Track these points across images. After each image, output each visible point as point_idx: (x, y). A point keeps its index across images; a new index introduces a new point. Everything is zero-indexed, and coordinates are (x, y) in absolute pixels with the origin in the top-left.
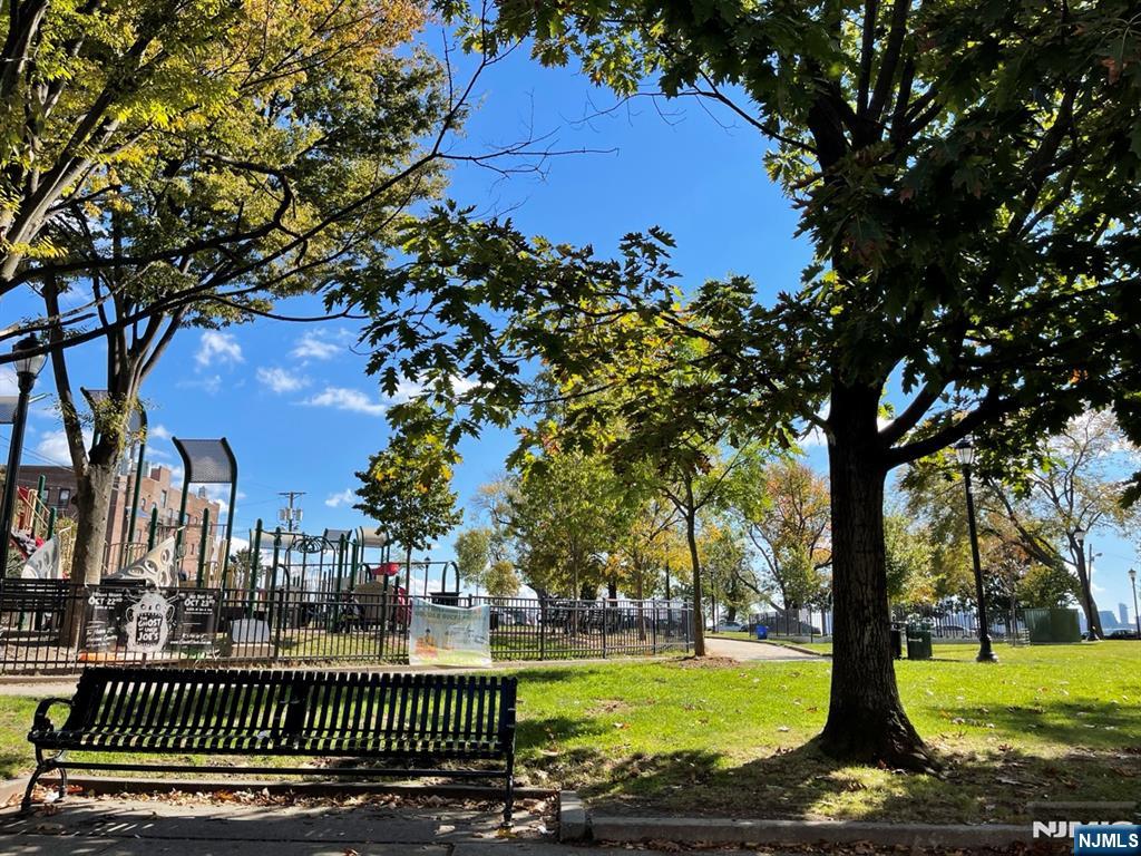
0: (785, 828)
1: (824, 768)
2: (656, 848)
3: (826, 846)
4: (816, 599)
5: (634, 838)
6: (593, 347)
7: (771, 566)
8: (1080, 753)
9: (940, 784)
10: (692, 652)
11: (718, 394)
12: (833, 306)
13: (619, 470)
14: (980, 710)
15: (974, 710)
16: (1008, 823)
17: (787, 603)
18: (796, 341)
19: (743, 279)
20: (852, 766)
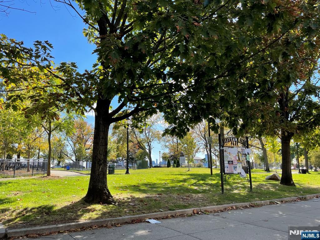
0: (73, 225)
1: (85, 206)
2: (30, 237)
3: (84, 228)
4: (85, 158)
5: (23, 235)
6: (20, 75)
7: (72, 149)
8: (148, 196)
9: (116, 207)
10: (46, 175)
11: (64, 96)
12: (101, 76)
13: (27, 117)
14: (126, 187)
15: (124, 187)
16: (132, 215)
17: (76, 160)
18: (88, 85)
19: (74, 63)
20: (93, 205)
